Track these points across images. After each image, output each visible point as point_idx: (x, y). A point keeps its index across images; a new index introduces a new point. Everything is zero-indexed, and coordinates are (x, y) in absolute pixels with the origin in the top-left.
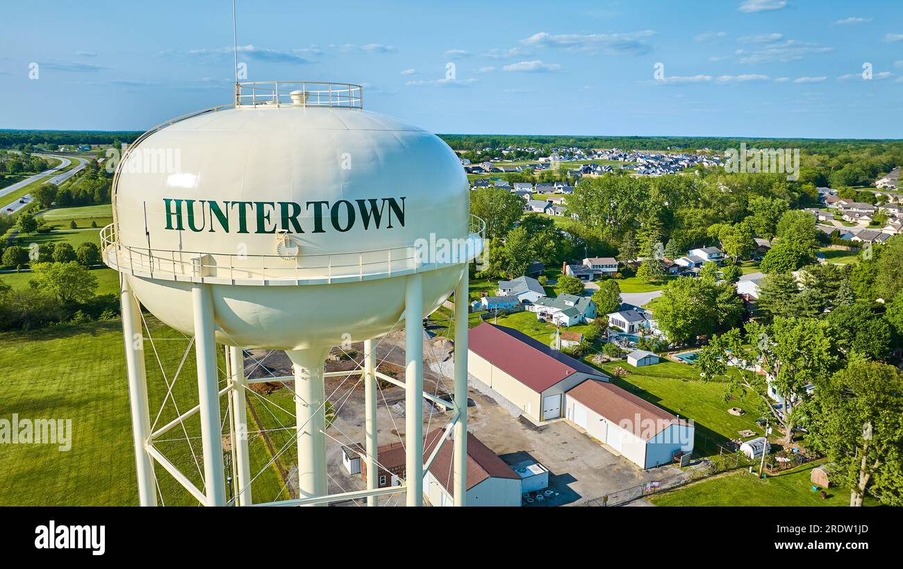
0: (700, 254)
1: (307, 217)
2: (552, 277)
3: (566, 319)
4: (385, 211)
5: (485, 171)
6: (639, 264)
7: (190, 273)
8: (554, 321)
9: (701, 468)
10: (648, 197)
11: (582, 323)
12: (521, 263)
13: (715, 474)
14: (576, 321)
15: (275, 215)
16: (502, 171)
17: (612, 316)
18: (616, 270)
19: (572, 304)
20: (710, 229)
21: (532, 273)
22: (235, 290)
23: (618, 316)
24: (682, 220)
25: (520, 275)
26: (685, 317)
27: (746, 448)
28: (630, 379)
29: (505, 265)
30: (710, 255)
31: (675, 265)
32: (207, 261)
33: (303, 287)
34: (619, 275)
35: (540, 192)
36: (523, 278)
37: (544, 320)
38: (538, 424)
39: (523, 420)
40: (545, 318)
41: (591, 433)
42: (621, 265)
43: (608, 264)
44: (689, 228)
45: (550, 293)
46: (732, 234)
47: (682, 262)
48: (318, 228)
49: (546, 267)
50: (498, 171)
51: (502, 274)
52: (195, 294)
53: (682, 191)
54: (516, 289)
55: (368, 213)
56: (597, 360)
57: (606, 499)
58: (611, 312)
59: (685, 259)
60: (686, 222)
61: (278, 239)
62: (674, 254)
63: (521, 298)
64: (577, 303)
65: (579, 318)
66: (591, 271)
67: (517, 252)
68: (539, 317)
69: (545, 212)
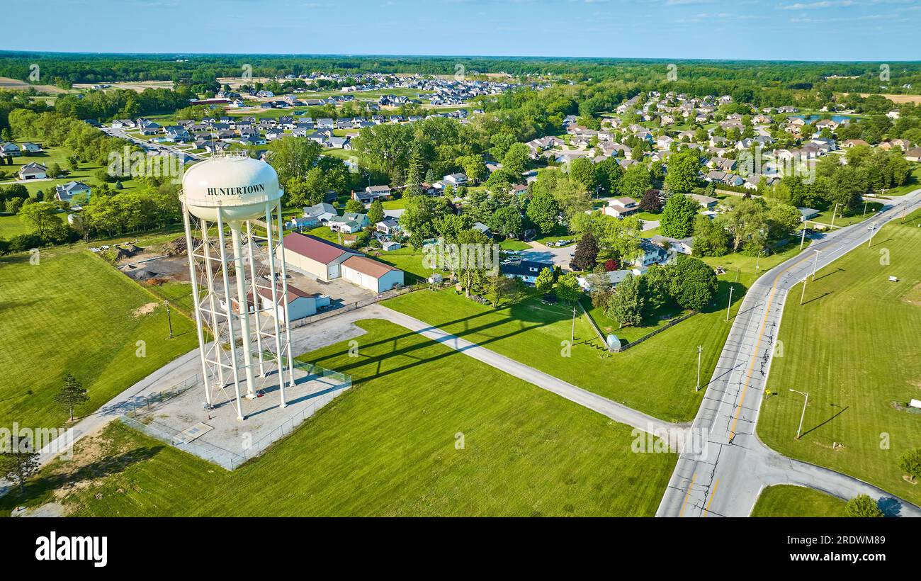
0: (450, 178)
1: (242, 190)
2: (343, 202)
3: (349, 229)
4: (259, 187)
5: (289, 105)
6: (404, 189)
7: (216, 205)
8: (342, 231)
9: (407, 290)
10: (413, 138)
11: (360, 230)
12: (320, 193)
13: (412, 291)
14: (356, 229)
15: (236, 190)
16: (306, 105)
17: (378, 224)
18: (389, 194)
19: (353, 219)
20: (457, 160)
21: (328, 200)
22: (228, 208)
23: (381, 224)
24: (438, 154)
25: (320, 202)
26: (416, 220)
27: (431, 281)
28: (382, 258)
29: (307, 196)
30: (457, 179)
31: (432, 188)
32: (220, 202)
33: (244, 206)
34: (391, 197)
35: (340, 128)
36: (321, 204)
37: (335, 230)
38: (327, 281)
39: (319, 281)
40: (336, 229)
41: (354, 282)
42: (393, 190)
43: (384, 190)
44: (443, 160)
45: (340, 213)
46: (470, 163)
47: (437, 185)
48: (245, 193)
49: (340, 195)
50: (301, 104)
51: (306, 202)
52: (218, 209)
53: (443, 130)
54: (316, 212)
55: (255, 188)
56: (365, 250)
57: (356, 303)
58: (378, 222)
59: (440, 183)
60: (441, 156)
61: (237, 196)
62: (432, 180)
63: (320, 218)
64: (356, 217)
65: (358, 228)
66: (371, 196)
67: (315, 186)
68: (332, 229)
69: (343, 147)
